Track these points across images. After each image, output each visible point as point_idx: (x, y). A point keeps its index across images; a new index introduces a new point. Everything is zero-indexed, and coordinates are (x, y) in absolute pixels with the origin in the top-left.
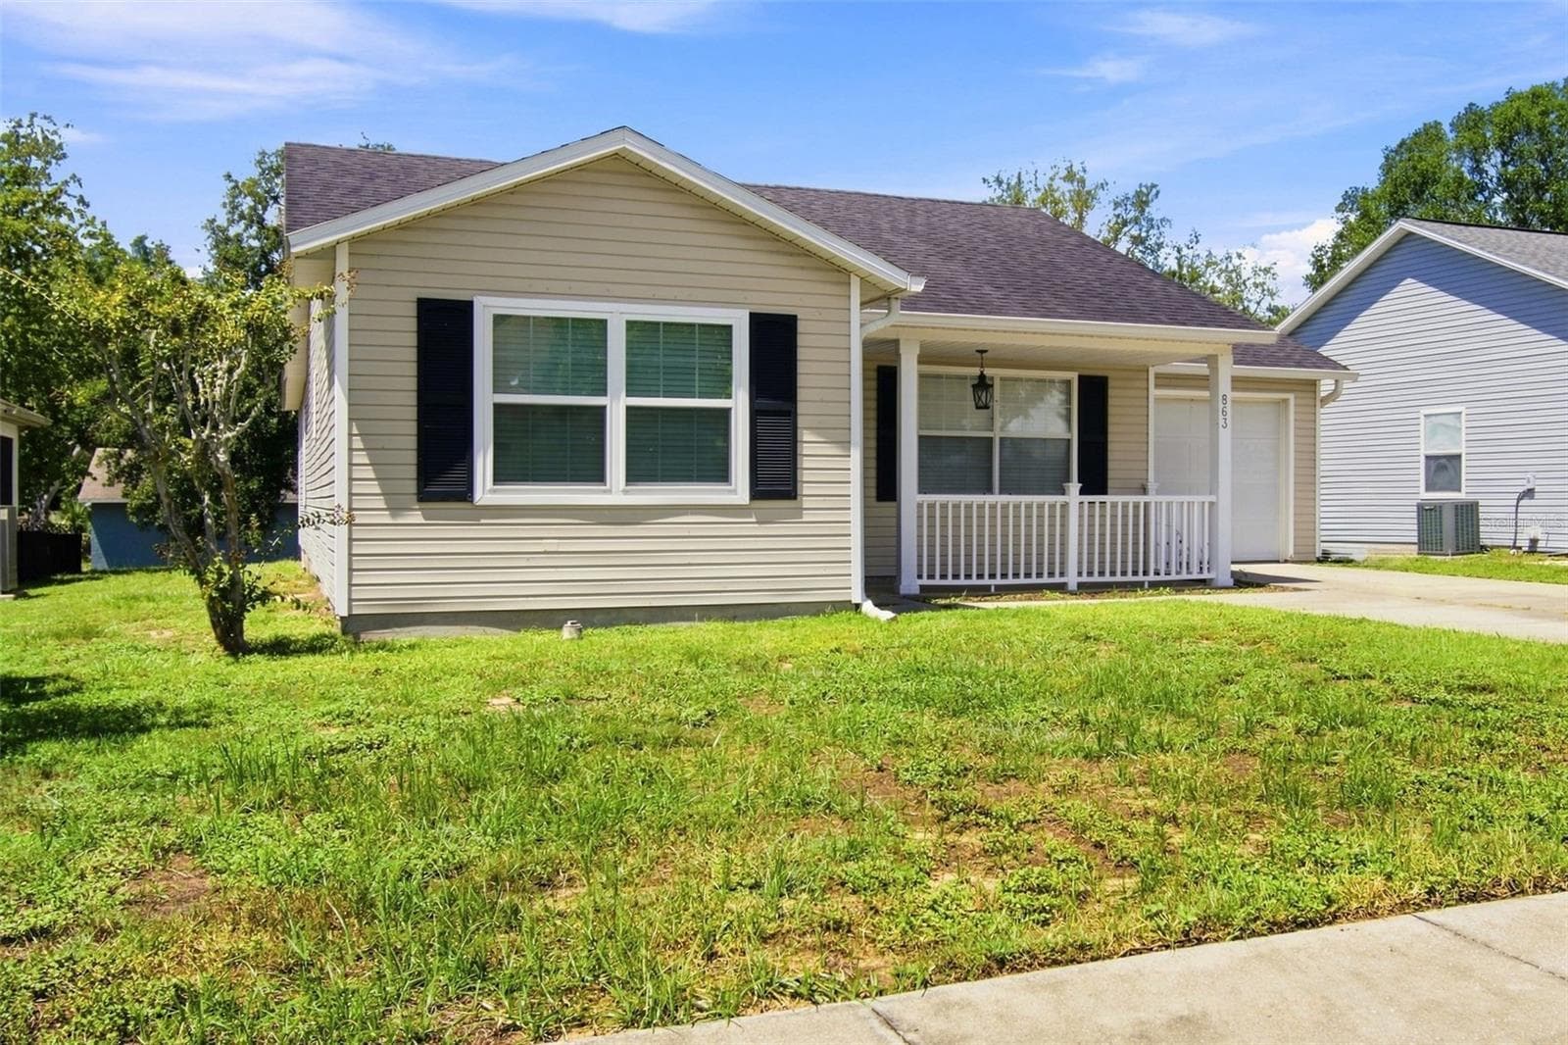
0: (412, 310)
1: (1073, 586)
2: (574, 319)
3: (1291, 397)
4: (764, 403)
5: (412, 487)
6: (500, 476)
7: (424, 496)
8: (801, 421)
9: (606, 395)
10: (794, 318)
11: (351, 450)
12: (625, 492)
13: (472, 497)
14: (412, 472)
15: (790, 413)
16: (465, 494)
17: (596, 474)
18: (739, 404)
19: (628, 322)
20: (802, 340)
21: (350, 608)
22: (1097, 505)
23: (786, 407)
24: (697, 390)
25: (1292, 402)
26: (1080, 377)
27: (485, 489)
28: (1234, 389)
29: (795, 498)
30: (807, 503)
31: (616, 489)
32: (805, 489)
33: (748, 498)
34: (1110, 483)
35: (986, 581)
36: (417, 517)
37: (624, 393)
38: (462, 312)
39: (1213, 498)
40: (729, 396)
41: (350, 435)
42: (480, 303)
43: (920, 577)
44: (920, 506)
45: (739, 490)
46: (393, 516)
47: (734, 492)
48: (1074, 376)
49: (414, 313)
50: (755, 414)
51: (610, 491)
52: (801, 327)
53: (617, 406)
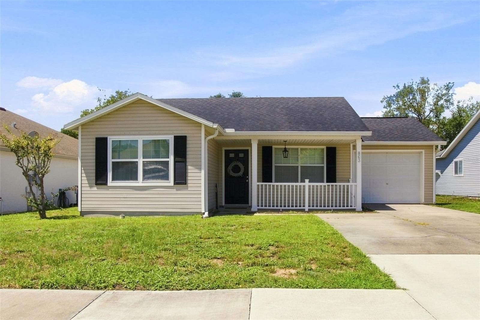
0: (94, 140)
1: (307, 210)
2: (131, 140)
3: (423, 151)
4: (177, 159)
5: (94, 181)
6: (114, 179)
7: (97, 184)
8: (188, 164)
9: (137, 158)
10: (186, 137)
11: (81, 173)
12: (142, 183)
13: (107, 184)
14: (94, 178)
15: (185, 162)
16: (106, 184)
17: (136, 178)
18: (171, 160)
19: (143, 140)
20: (188, 142)
21: (81, 209)
22: (330, 186)
23: (183, 160)
24: (160, 156)
25: (424, 152)
26: (327, 148)
27: (110, 183)
28: (362, 149)
29: (186, 184)
30: (189, 185)
31: (140, 182)
32: (189, 182)
33: (173, 184)
34: (337, 179)
35: (279, 208)
36: (95, 189)
37: (142, 158)
38: (105, 139)
39: (355, 184)
40: (168, 158)
41: (81, 170)
42: (109, 137)
43: (258, 206)
44: (258, 186)
45: (171, 182)
46: (90, 188)
47: (170, 182)
48: (325, 147)
49: (95, 141)
50: (175, 162)
51: (139, 183)
52: (188, 139)
53: (140, 161)
